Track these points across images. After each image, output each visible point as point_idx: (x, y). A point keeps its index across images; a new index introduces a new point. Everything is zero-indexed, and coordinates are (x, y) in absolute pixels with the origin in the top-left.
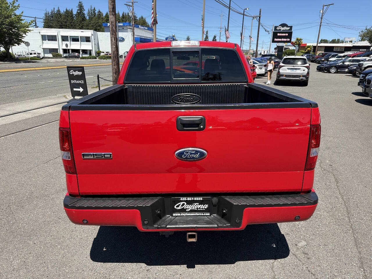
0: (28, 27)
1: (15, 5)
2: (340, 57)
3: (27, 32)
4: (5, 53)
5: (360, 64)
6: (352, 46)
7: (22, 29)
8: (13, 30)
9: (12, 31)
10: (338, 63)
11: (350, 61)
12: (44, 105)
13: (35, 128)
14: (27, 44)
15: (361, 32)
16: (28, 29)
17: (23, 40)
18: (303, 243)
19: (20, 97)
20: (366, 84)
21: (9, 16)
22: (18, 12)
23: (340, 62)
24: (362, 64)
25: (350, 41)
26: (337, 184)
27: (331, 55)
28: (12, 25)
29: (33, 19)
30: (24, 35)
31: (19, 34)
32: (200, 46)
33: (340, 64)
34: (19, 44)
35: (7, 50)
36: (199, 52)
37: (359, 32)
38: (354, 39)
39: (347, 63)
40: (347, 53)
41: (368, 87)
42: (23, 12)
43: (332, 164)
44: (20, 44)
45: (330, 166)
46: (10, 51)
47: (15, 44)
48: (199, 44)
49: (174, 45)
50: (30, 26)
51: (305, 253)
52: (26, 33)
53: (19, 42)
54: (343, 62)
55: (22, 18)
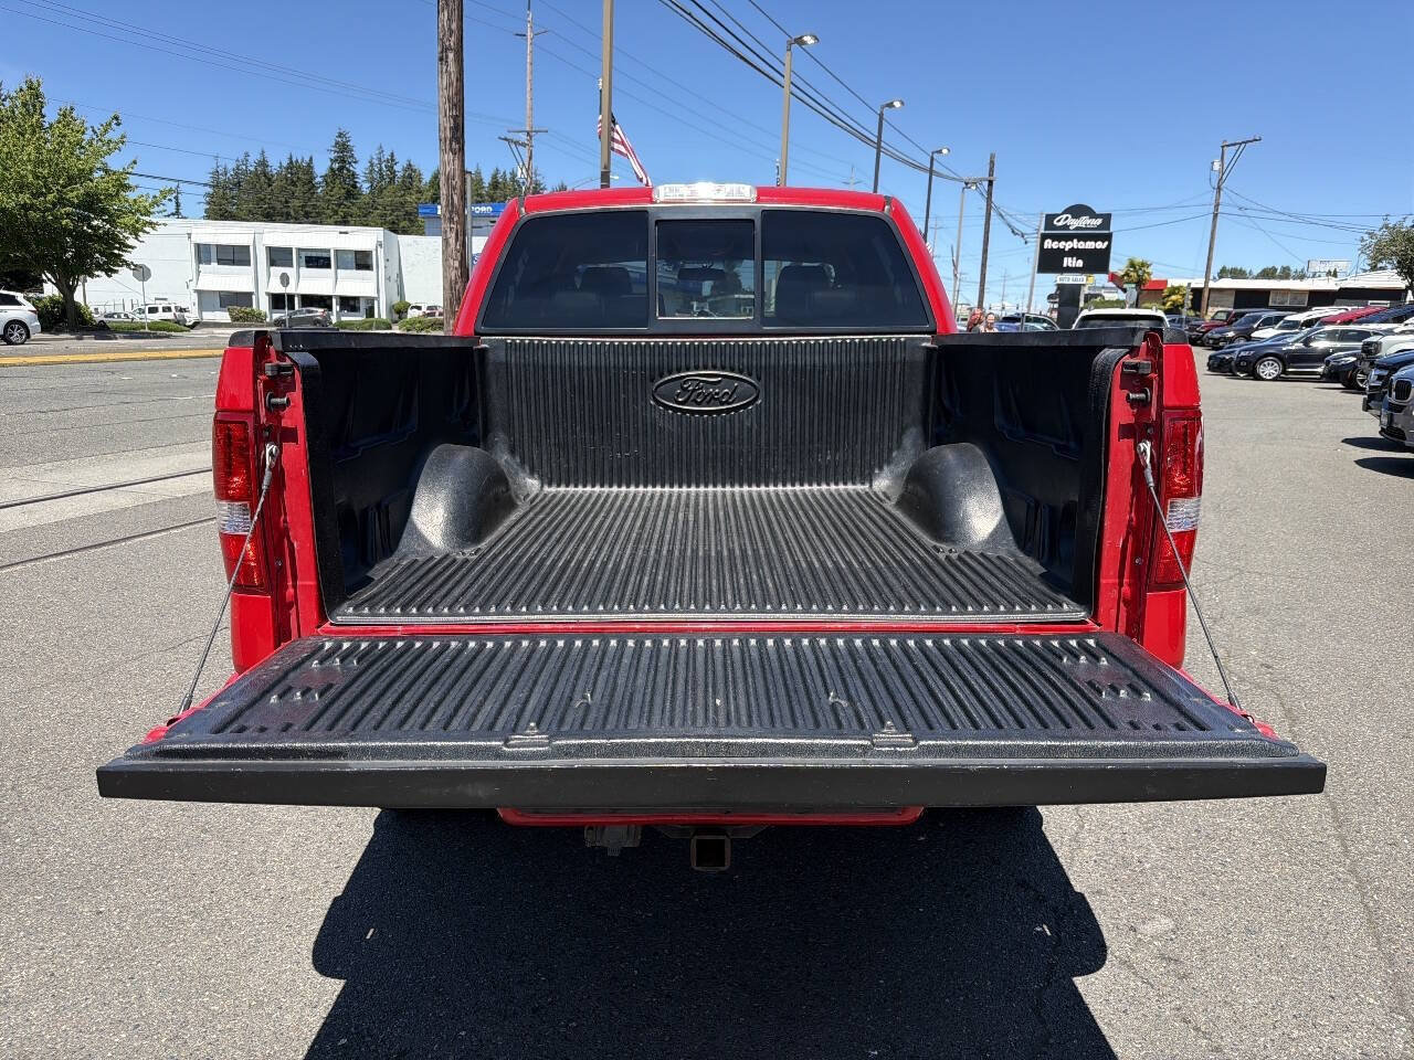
0: (148, 213)
1: (107, 137)
2: (1295, 325)
3: (144, 232)
4: (58, 302)
5: (1370, 344)
6: (1337, 288)
7: (128, 220)
8: (95, 223)
9: (90, 227)
10: (1287, 344)
11: (1331, 336)
12: (186, 469)
13: (142, 539)
14: (142, 273)
15: (1366, 237)
16: (147, 219)
17: (127, 257)
19: (105, 442)
20: (1392, 399)
21: (85, 175)
22: (116, 162)
23: (1297, 341)
24: (1376, 343)
25: (1329, 273)
26: (1291, 726)
27: (1260, 317)
28: (92, 204)
29: (173, 185)
30: (131, 241)
31: (115, 238)
32: (758, 200)
33: (1294, 348)
34: (109, 272)
35: (66, 290)
36: (752, 221)
37: (1359, 236)
38: (1341, 266)
39: (1320, 345)
40: (1316, 313)
41: (1399, 409)
42: (135, 162)
43: (1270, 662)
44: (116, 272)
45: (1263, 670)
46: (78, 297)
47: (96, 273)
48: (755, 195)
49: (662, 198)
50: (156, 209)
52: (140, 233)
53: (111, 264)
54: (1307, 341)
55: (131, 181)
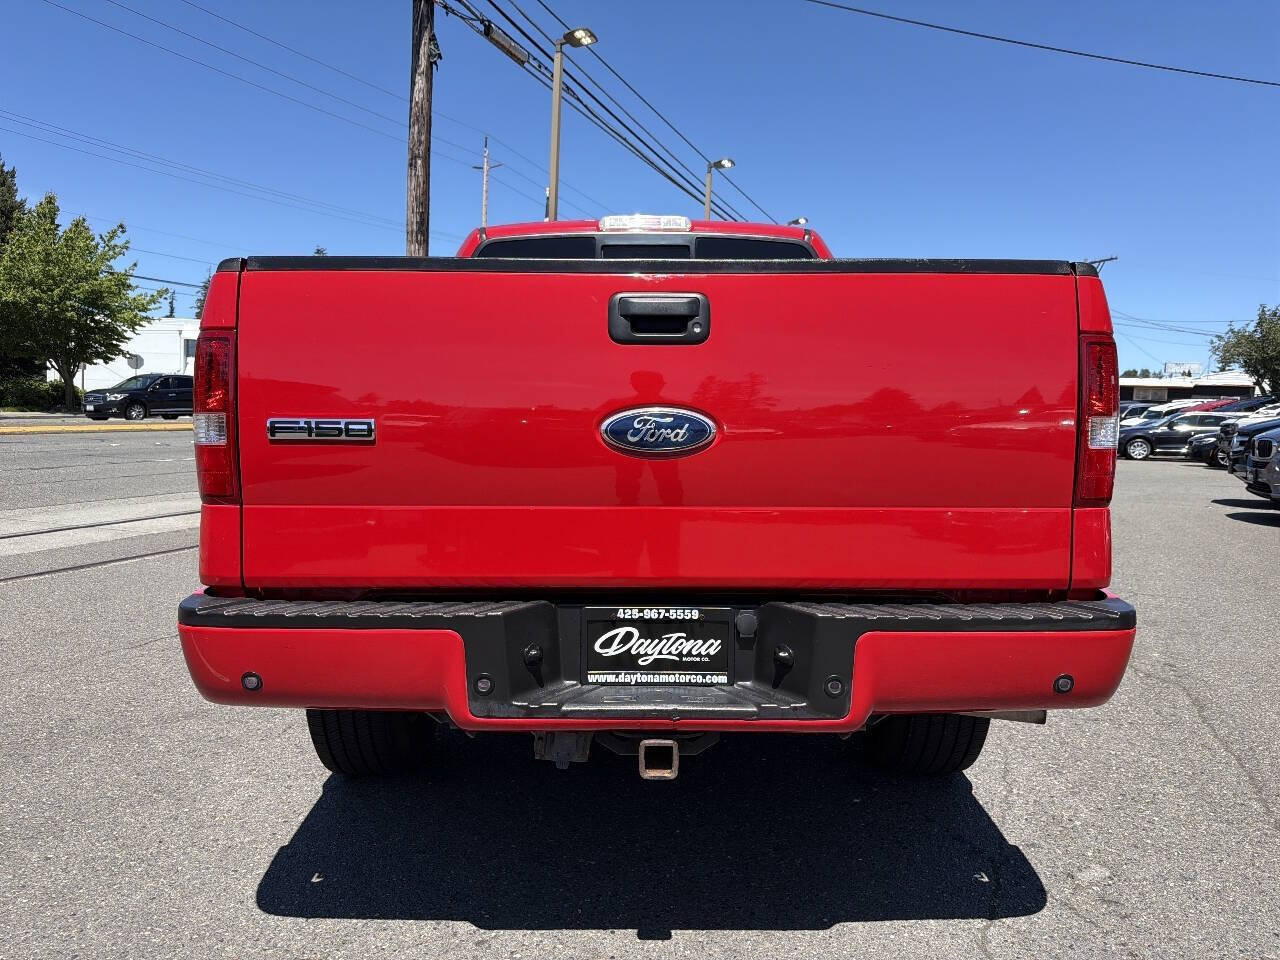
0: (145, 310)
1: (113, 243)
2: (1159, 415)
3: (141, 326)
4: (60, 387)
5: (1228, 425)
6: (1192, 386)
7: (127, 315)
8: (97, 318)
9: (93, 320)
10: (1154, 428)
11: (1192, 421)
12: (165, 512)
13: (117, 563)
14: (136, 361)
15: (1215, 340)
16: (144, 314)
17: (123, 346)
18: (1098, 872)
19: (92, 492)
20: (1256, 458)
21: (93, 275)
22: (119, 265)
23: (1161, 425)
24: (1233, 424)
25: (1184, 374)
26: (1199, 711)
27: (1126, 408)
28: (95, 300)
29: (166, 285)
30: (129, 334)
31: (115, 331)
32: (692, 230)
33: (1159, 431)
34: (107, 360)
35: (67, 375)
36: (687, 247)
37: (1209, 338)
38: (1194, 368)
39: (1183, 428)
40: (1176, 404)
41: (1264, 465)
42: (135, 265)
43: (1172, 662)
44: (112, 359)
45: (1167, 668)
46: (77, 381)
47: (95, 361)
48: (689, 226)
49: (608, 227)
50: (152, 306)
51: (1110, 902)
52: (137, 327)
53: (109, 351)
54: (1171, 425)
55: (132, 281)
